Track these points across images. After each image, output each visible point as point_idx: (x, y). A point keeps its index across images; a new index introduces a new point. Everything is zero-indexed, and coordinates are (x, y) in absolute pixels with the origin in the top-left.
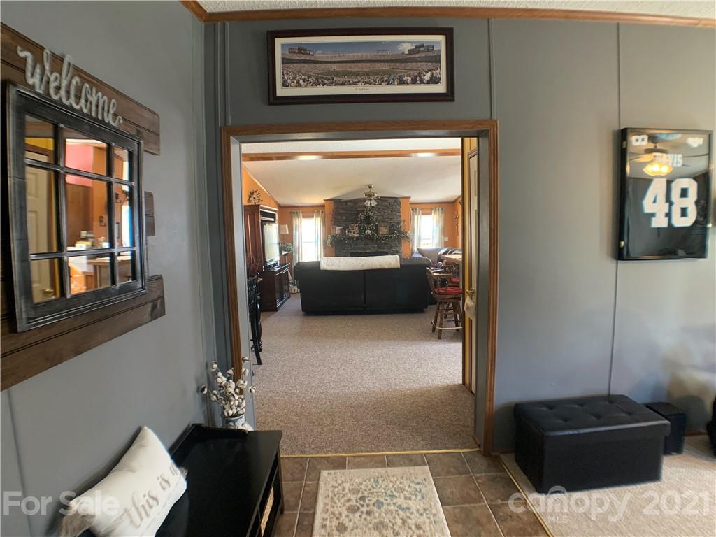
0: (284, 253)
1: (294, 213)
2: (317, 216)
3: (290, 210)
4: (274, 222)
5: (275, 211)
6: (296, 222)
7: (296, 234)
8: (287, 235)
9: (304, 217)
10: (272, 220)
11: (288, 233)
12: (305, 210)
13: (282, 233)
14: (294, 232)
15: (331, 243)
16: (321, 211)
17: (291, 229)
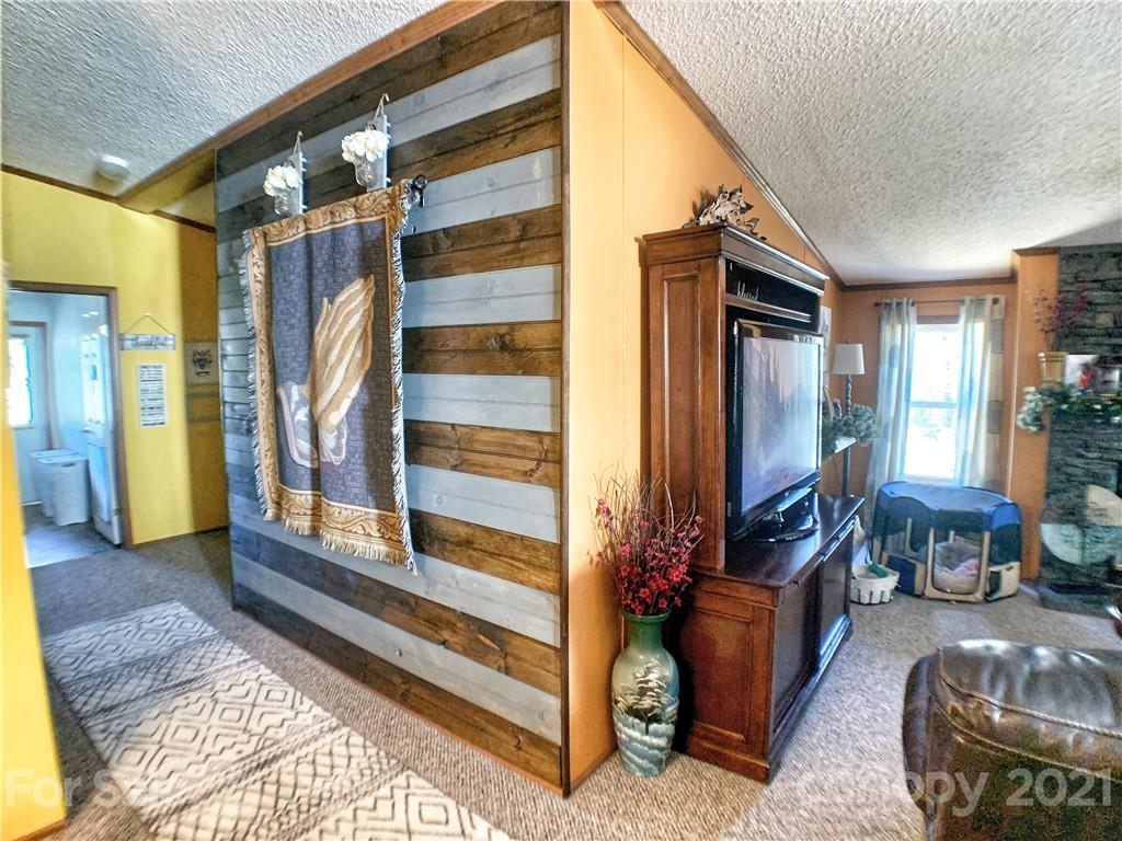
0: (843, 444)
1: (888, 305)
2: (975, 315)
3: (874, 297)
4: (811, 327)
5: (821, 285)
6: (892, 334)
7: (890, 375)
8: (857, 377)
9: (922, 320)
10: (804, 317)
11: (862, 371)
12: (932, 294)
13: (841, 370)
14: (884, 368)
15: (1037, 419)
16: (989, 298)
17: (874, 359)
